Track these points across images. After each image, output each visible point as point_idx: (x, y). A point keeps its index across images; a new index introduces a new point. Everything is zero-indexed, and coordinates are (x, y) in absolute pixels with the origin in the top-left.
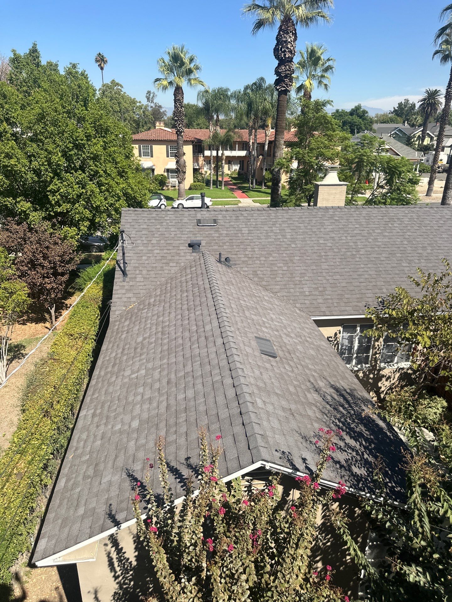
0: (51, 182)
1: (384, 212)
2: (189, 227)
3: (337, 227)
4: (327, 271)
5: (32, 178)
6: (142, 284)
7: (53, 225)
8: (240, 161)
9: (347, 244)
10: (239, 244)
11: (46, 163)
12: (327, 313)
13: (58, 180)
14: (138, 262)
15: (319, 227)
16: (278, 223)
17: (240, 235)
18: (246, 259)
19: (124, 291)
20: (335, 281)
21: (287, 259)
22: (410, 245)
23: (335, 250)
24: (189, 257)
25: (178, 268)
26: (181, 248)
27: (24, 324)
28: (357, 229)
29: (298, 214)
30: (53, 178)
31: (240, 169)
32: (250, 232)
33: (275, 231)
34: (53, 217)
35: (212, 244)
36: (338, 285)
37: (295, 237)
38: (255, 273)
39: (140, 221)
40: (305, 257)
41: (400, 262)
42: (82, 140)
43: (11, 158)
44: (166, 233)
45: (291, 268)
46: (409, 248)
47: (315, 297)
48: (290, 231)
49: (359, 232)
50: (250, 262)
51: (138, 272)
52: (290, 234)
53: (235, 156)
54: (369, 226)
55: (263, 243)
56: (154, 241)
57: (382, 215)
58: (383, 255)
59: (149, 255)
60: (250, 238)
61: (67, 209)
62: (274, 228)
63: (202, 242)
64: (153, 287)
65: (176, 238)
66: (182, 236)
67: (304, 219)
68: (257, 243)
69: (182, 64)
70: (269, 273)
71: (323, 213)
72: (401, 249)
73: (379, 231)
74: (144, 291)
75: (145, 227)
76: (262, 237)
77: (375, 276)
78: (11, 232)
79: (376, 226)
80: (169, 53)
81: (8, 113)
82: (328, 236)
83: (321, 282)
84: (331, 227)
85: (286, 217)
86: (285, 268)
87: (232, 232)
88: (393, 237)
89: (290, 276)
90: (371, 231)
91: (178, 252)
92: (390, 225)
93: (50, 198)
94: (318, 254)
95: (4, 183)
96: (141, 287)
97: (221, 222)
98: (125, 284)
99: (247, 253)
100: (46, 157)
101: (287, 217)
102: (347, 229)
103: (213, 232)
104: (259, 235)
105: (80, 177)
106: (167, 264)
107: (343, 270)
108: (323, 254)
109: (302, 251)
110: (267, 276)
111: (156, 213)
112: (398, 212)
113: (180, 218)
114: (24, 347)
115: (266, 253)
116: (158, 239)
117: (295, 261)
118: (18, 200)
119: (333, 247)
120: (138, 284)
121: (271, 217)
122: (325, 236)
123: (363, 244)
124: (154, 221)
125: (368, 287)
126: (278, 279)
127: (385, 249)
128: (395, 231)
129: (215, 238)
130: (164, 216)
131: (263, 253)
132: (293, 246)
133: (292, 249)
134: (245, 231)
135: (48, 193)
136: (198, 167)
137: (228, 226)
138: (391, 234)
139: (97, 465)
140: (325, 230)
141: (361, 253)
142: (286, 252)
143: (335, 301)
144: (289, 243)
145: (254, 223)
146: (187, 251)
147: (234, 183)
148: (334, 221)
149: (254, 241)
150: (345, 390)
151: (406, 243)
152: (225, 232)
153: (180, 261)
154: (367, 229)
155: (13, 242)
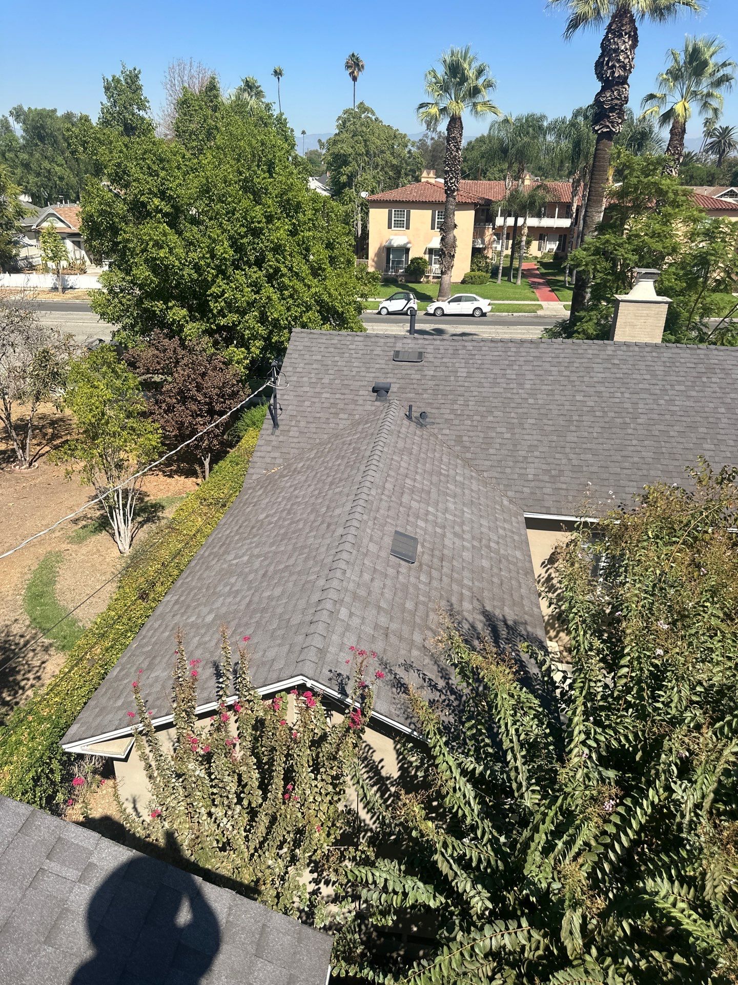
0: (214, 282)
1: (702, 357)
2: (380, 361)
3: (613, 376)
4: (573, 445)
5: (189, 275)
6: (295, 440)
7: (216, 343)
8: (560, 236)
9: (621, 405)
10: (448, 393)
11: (208, 256)
12: (553, 510)
13: (223, 279)
14: (298, 409)
15: (581, 374)
16: (518, 363)
17: (452, 378)
18: (452, 416)
19: (269, 448)
20: (581, 463)
21: (516, 421)
22: (730, 416)
23: (598, 414)
24: (368, 408)
25: (349, 422)
26: (361, 393)
27: (170, 476)
28: (645, 382)
29: (554, 351)
30: (217, 276)
31: (558, 248)
32: (469, 375)
33: (508, 376)
34: (215, 332)
35: (408, 390)
36: (585, 469)
37: (538, 387)
38: (459, 440)
39: (313, 349)
40: (545, 421)
41: (702, 441)
42: (259, 222)
43: (162, 247)
44: (345, 369)
45: (517, 436)
46: (726, 420)
47: (542, 484)
48: (533, 377)
49: (647, 386)
50: (456, 422)
51: (293, 423)
52: (532, 382)
53: (552, 228)
54: (668, 378)
55: (484, 395)
56: (326, 381)
57: (696, 361)
58: (675, 428)
59: (314, 400)
60: (466, 384)
61: (233, 322)
62: (508, 372)
63: (392, 385)
64: (309, 447)
65: (357, 378)
66: (367, 375)
67: (561, 360)
68: (475, 394)
69: (464, 79)
70: (481, 440)
71: (595, 352)
72: (711, 420)
73: (683, 388)
74: (296, 451)
75: (319, 358)
76: (485, 385)
77: (651, 460)
78: (158, 349)
79: (680, 379)
80: (445, 61)
81: (163, 184)
82: (593, 389)
83: (559, 462)
84: (603, 375)
85: (532, 354)
86: (508, 436)
87: (442, 373)
88: (703, 400)
89: (511, 447)
90: (669, 387)
91: (356, 398)
92: (705, 379)
93: (211, 304)
94: (568, 418)
95: (152, 282)
96: (293, 445)
97: (430, 357)
98: (273, 438)
99: (456, 407)
100: (208, 247)
101: (535, 355)
102: (629, 380)
103: (414, 372)
104: (483, 380)
105: (255, 276)
106: (337, 414)
107: (600, 447)
108: (576, 418)
109: (542, 411)
110: (476, 444)
111: (339, 338)
112: (726, 358)
113: (371, 348)
114: (163, 507)
115: (484, 409)
116: (332, 377)
117: (526, 426)
118: (170, 304)
119: (596, 409)
120: (291, 440)
121: (509, 354)
122: (588, 389)
123: (647, 407)
124: (332, 350)
125: (633, 477)
126: (492, 451)
127: (683, 419)
128: (709, 389)
129: (414, 381)
130: (348, 343)
131: (480, 409)
132: (531, 401)
133: (527, 405)
134: (462, 373)
135: (209, 298)
136: (481, 246)
137: (438, 364)
138: (701, 394)
139: (155, 657)
140: (591, 380)
141: (639, 421)
142: (516, 410)
143: (572, 493)
144: (526, 396)
145: (479, 362)
146: (368, 398)
147: (542, 274)
148: (610, 366)
149: (472, 389)
150: (505, 621)
151: (723, 410)
152: (432, 373)
153: (355, 412)
154: (663, 383)
155: (159, 363)
